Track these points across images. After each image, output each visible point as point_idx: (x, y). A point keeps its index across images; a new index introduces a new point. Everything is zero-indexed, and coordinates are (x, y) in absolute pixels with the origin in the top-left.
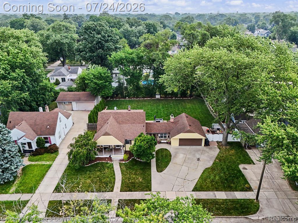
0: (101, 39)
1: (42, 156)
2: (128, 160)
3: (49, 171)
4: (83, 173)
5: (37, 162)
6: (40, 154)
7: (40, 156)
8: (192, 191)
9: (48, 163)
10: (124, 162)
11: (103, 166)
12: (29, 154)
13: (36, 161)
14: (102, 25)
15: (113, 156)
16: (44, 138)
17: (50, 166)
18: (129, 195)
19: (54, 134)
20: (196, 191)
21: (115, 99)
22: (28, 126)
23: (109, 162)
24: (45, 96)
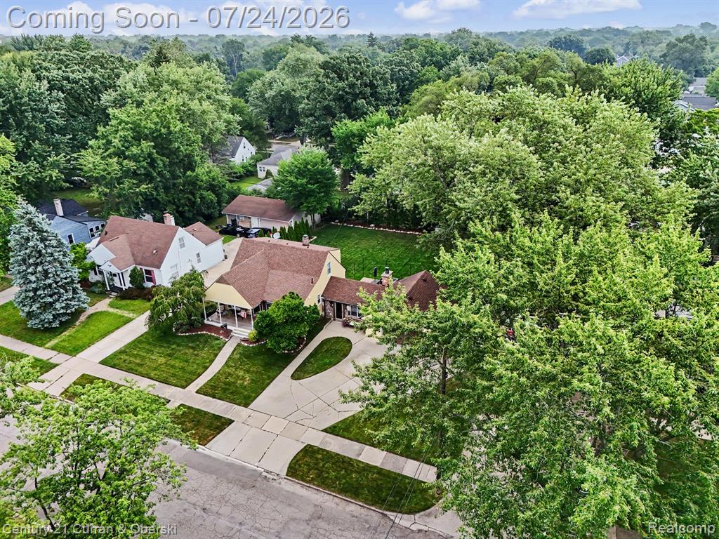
0: (343, 90)
1: (132, 302)
2: (255, 343)
3: (122, 328)
4: (165, 345)
5: (117, 310)
6: (130, 299)
7: (129, 302)
8: (322, 431)
9: (131, 315)
10: (246, 345)
11: (206, 342)
12: (116, 294)
13: (117, 308)
14: (357, 59)
15: (237, 328)
16: (145, 270)
17: (129, 320)
18: (205, 401)
19: (158, 267)
20: (330, 433)
21: (345, 224)
22: (126, 244)
23: (221, 337)
24: (194, 197)
